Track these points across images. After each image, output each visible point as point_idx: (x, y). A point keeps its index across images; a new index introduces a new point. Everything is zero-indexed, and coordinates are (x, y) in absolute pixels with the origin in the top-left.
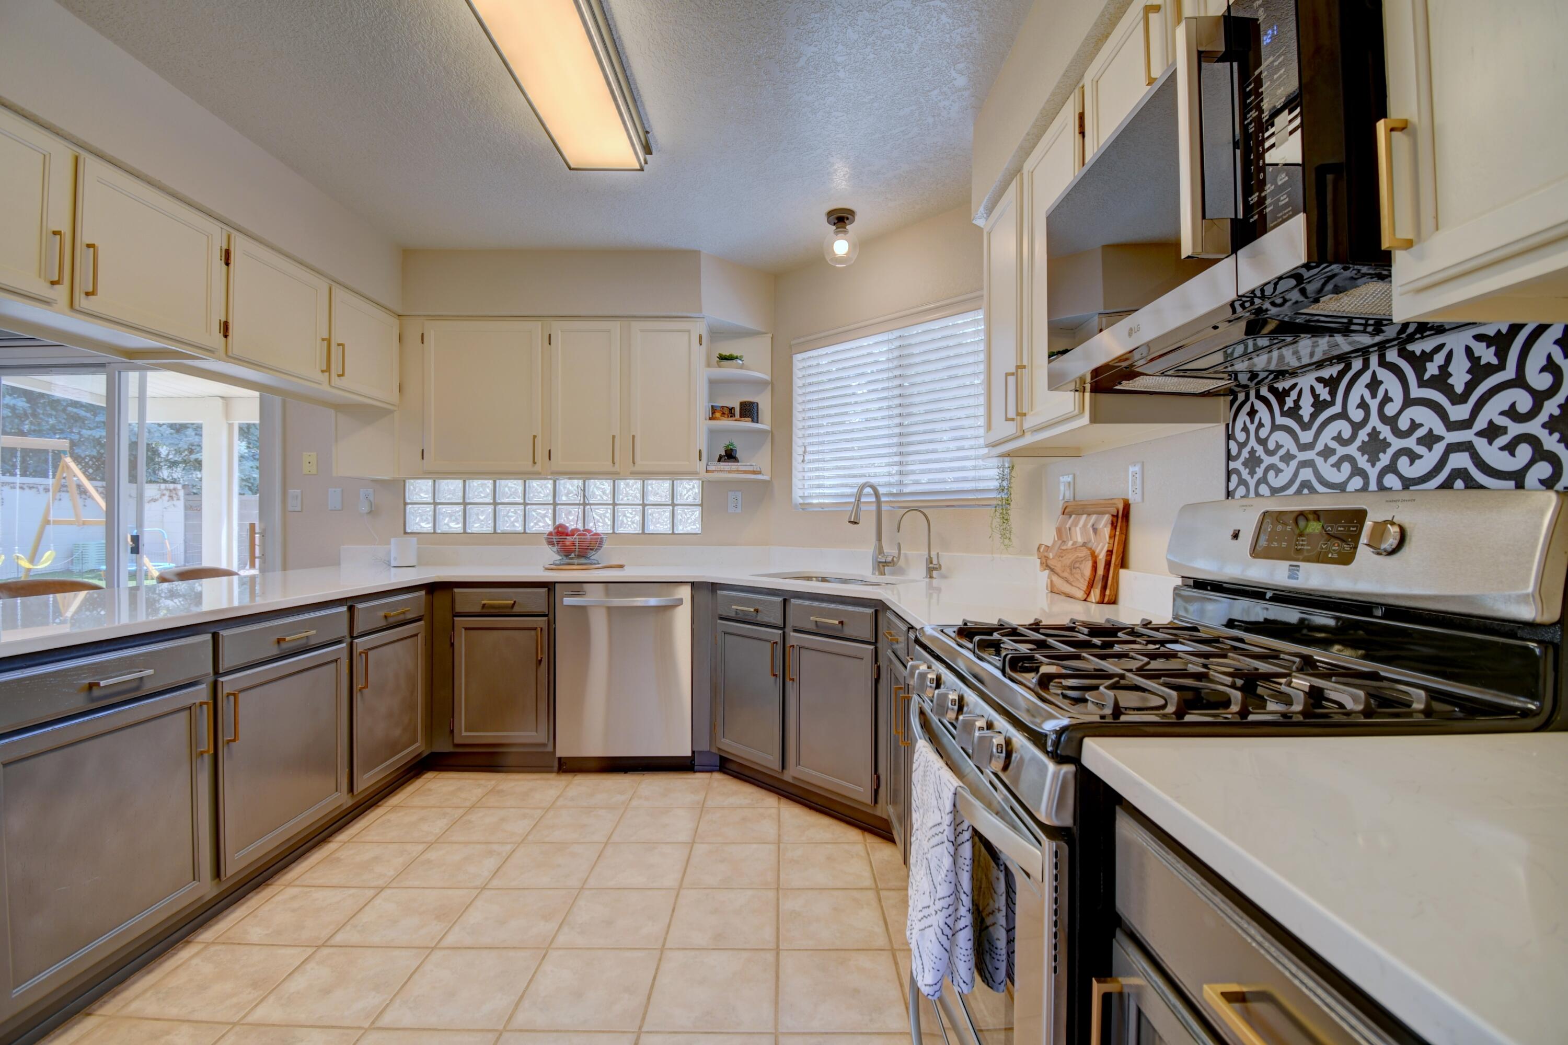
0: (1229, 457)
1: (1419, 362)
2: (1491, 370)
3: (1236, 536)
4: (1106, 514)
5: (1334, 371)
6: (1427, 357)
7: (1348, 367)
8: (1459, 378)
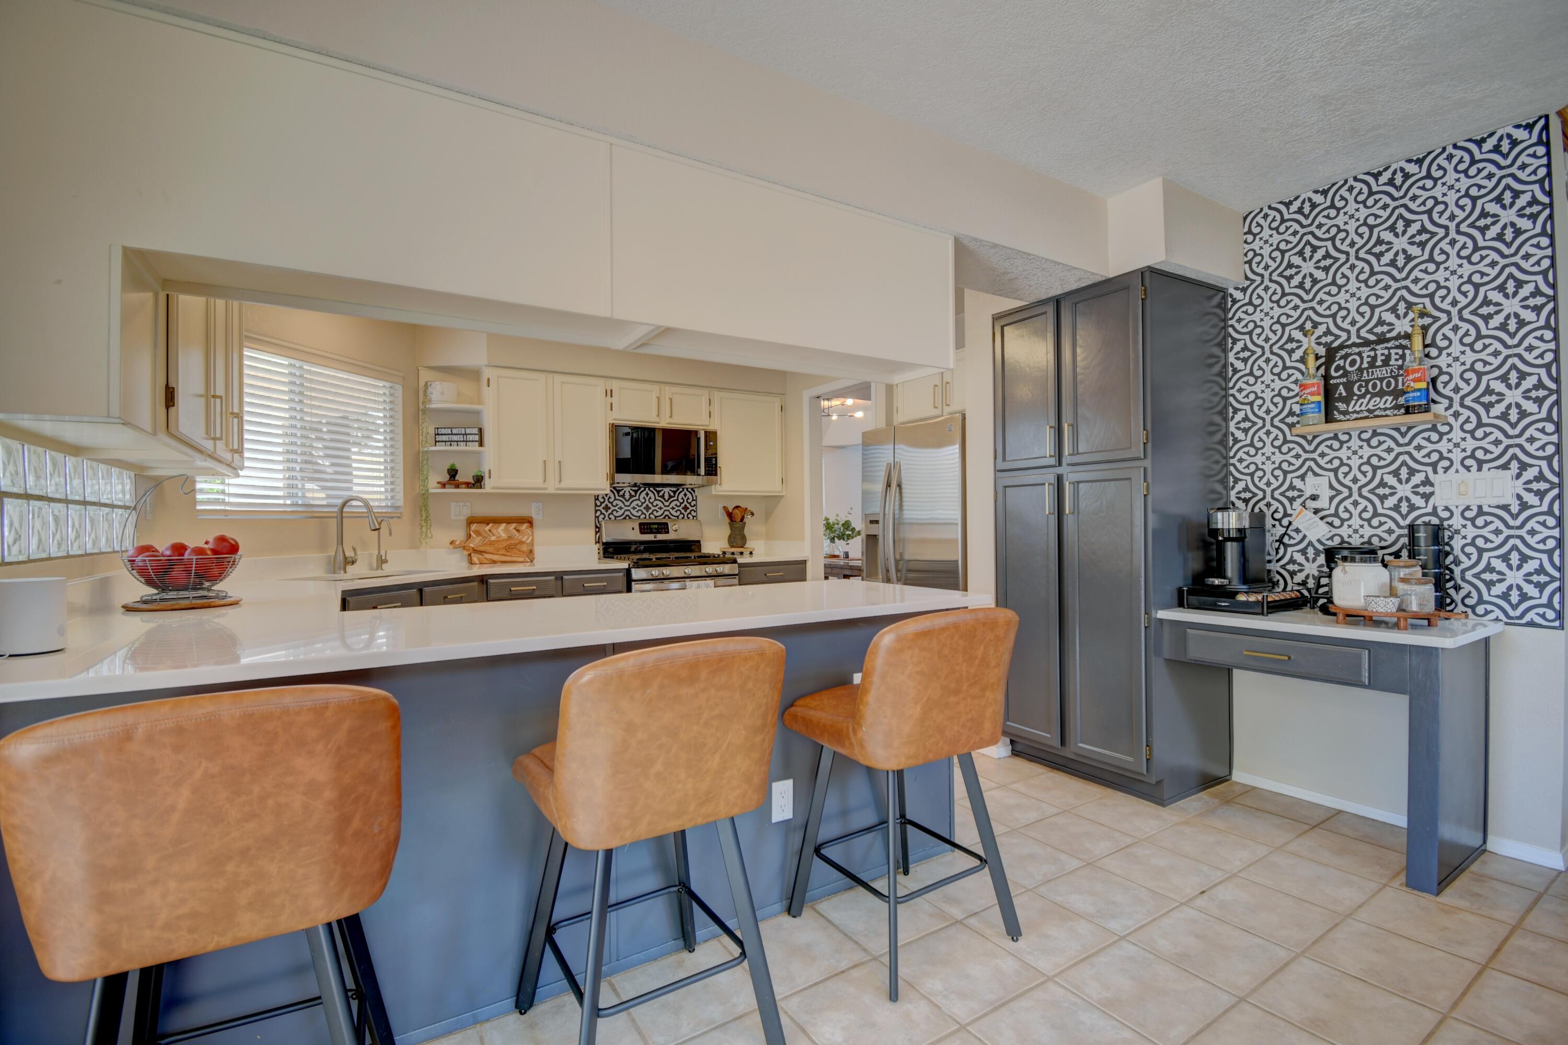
0: (596, 505)
1: (658, 492)
2: (672, 497)
3: (633, 529)
4: (502, 523)
5: (636, 489)
6: (660, 491)
7: (640, 489)
8: (667, 497)
